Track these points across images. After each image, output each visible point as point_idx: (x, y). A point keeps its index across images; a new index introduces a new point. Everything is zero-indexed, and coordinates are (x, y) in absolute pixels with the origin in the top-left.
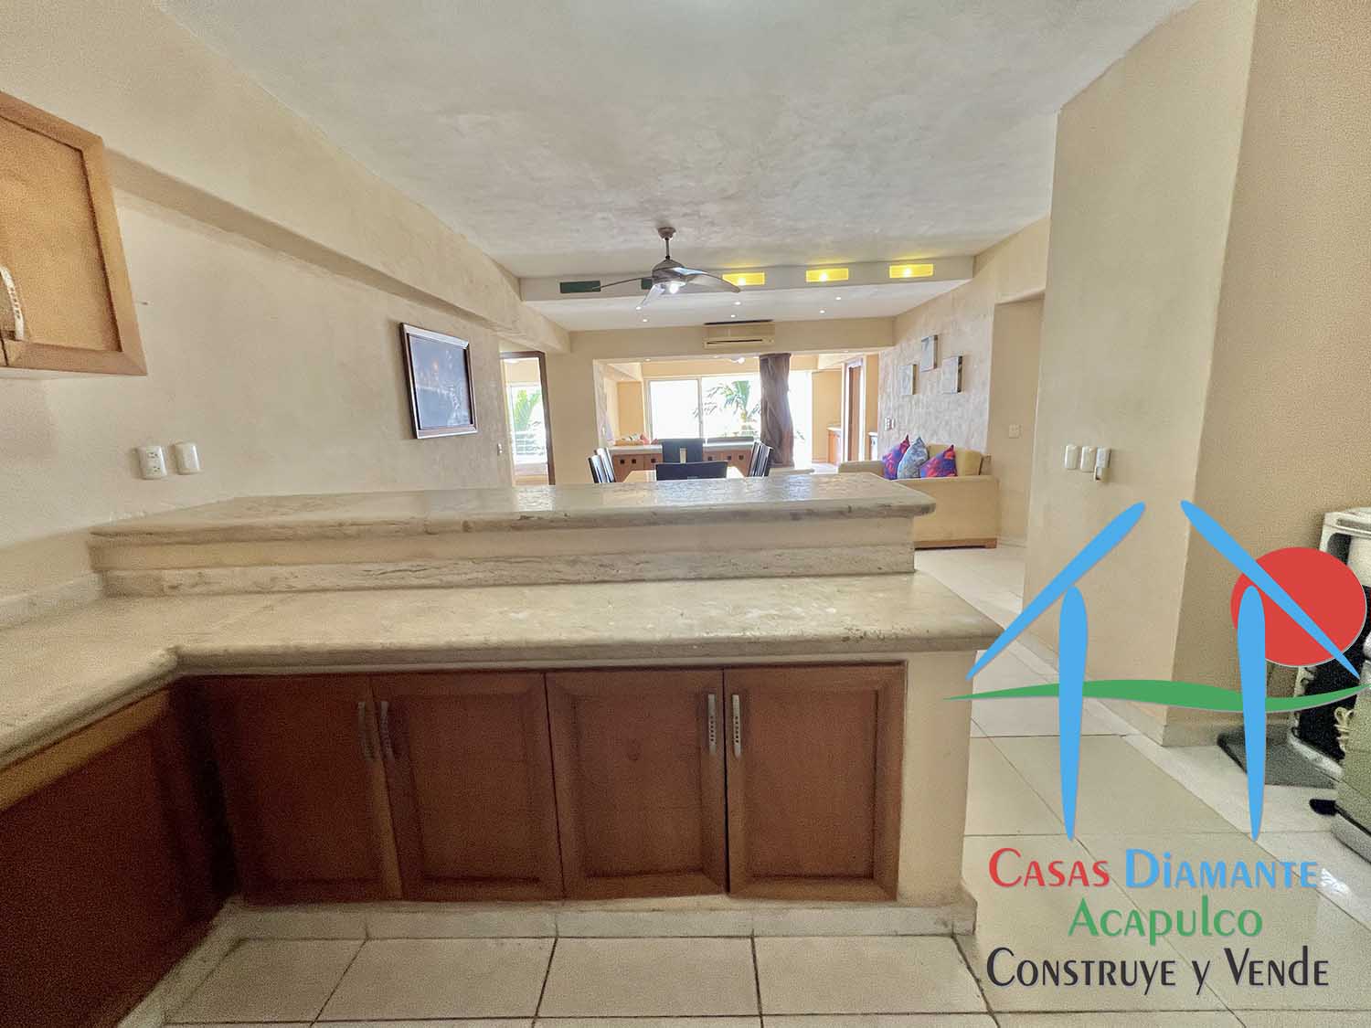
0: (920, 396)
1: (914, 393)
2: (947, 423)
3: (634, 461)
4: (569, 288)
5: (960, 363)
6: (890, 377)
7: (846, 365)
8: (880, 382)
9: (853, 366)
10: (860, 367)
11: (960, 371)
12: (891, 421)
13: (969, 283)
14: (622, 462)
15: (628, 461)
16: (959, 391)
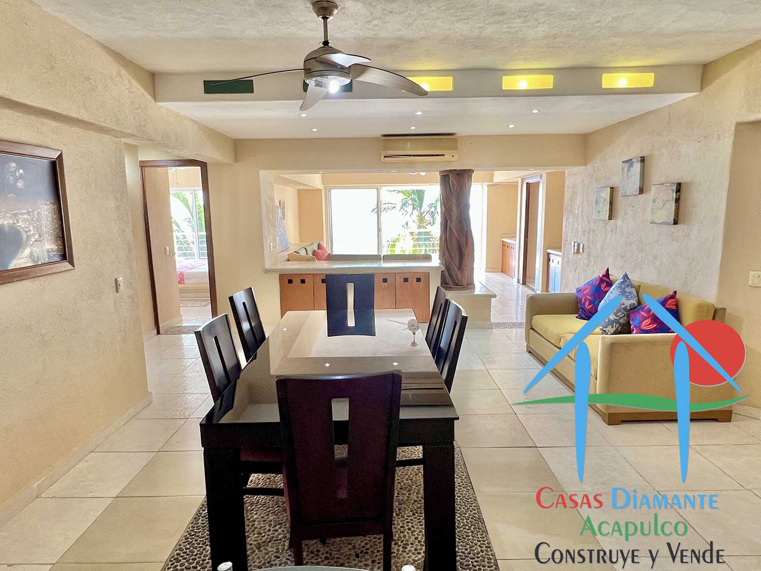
0: (618, 222)
1: (610, 218)
2: (655, 258)
3: (303, 281)
4: (213, 87)
5: (678, 190)
6: (579, 197)
7: (523, 180)
8: (566, 201)
9: (530, 181)
10: (538, 183)
11: (677, 200)
12: (579, 245)
13: (695, 97)
14: (290, 281)
15: (297, 281)
16: (676, 222)
